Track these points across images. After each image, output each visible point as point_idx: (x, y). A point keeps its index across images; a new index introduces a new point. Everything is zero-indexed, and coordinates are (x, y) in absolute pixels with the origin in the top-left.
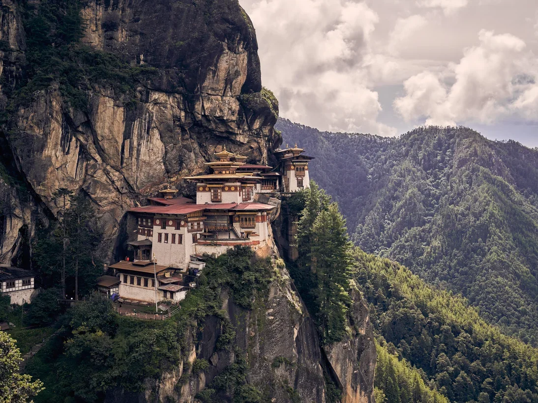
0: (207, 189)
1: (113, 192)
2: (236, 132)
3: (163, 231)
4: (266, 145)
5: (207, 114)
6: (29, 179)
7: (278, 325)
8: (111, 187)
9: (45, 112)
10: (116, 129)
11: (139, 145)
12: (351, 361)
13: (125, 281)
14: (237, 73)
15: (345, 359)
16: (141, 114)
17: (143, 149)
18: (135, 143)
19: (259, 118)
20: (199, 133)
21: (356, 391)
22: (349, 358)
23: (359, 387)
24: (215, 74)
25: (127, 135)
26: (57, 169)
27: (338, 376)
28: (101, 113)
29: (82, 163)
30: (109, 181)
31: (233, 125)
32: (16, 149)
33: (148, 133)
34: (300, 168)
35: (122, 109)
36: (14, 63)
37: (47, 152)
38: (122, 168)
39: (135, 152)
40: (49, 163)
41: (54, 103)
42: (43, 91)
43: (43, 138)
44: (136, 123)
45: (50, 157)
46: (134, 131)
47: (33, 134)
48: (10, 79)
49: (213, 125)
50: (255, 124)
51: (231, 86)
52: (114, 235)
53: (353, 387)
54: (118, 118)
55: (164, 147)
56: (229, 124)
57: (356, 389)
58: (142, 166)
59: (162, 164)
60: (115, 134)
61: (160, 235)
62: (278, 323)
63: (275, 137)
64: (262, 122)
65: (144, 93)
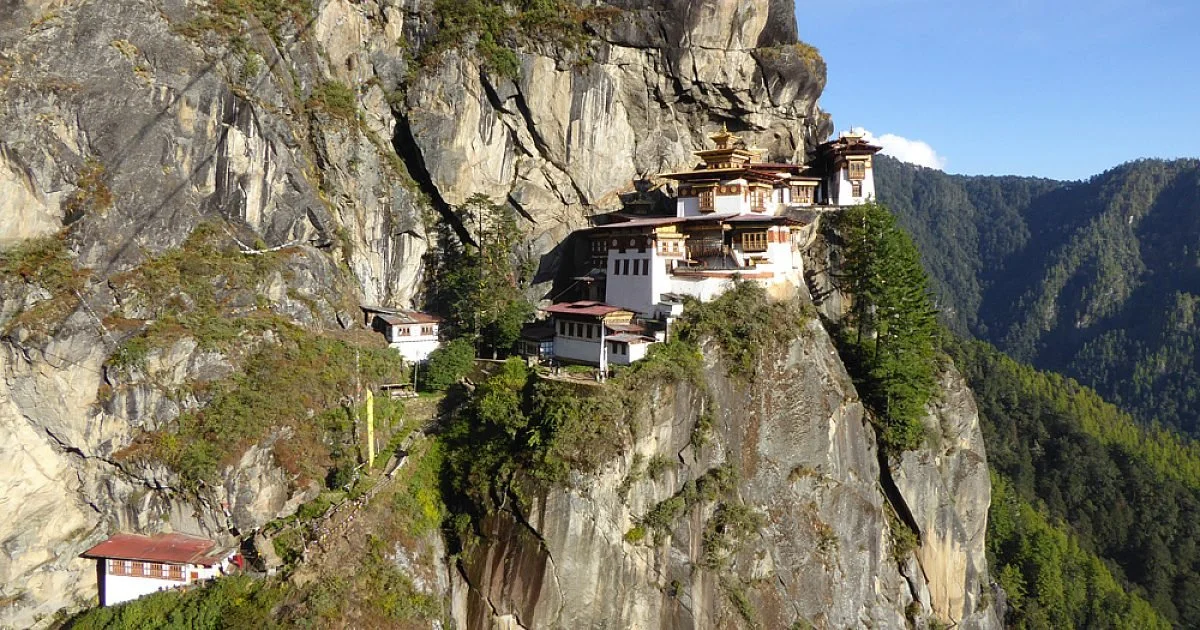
0: (693, 192)
1: (554, 202)
2: (750, 109)
3: (622, 257)
4: (802, 131)
5: (700, 79)
6: (433, 179)
7: (801, 411)
8: (552, 194)
9: (457, 82)
10: (559, 106)
11: (594, 129)
12: (936, 486)
13: (563, 332)
14: (751, 12)
15: (923, 482)
16: (596, 81)
17: (599, 136)
18: (588, 128)
19: (790, 86)
20: (690, 112)
21: (944, 539)
22: (932, 481)
23: (949, 533)
24: (713, 14)
25: (575, 114)
26: (474, 166)
27: (911, 510)
28: (538, 82)
29: (511, 158)
30: (548, 185)
31: (743, 97)
32: (416, 135)
33: (607, 111)
34: (858, 166)
35: (566, 74)
36: (419, 14)
37: (459, 141)
38: (569, 165)
39: (587, 141)
40: (462, 158)
41: (470, 69)
42: (455, 52)
43: (454, 121)
44: (589, 95)
45: (463, 149)
46: (586, 107)
47: (440, 114)
48: (412, 38)
49: (713, 99)
50: (782, 96)
51: (741, 34)
52: (555, 267)
53: (938, 533)
54: (561, 87)
55: (633, 134)
56: (738, 95)
57: (944, 537)
58: (598, 163)
59: (630, 160)
60: (558, 111)
61: (617, 262)
62: (801, 407)
63: (819, 122)
64: (795, 93)
65: (602, 48)
